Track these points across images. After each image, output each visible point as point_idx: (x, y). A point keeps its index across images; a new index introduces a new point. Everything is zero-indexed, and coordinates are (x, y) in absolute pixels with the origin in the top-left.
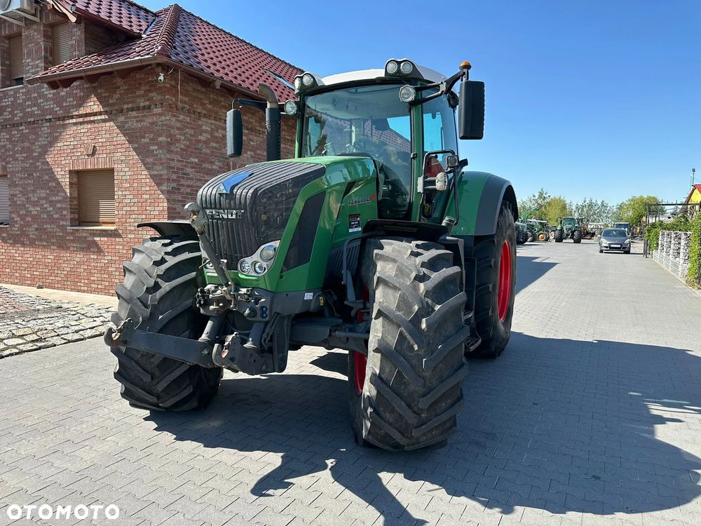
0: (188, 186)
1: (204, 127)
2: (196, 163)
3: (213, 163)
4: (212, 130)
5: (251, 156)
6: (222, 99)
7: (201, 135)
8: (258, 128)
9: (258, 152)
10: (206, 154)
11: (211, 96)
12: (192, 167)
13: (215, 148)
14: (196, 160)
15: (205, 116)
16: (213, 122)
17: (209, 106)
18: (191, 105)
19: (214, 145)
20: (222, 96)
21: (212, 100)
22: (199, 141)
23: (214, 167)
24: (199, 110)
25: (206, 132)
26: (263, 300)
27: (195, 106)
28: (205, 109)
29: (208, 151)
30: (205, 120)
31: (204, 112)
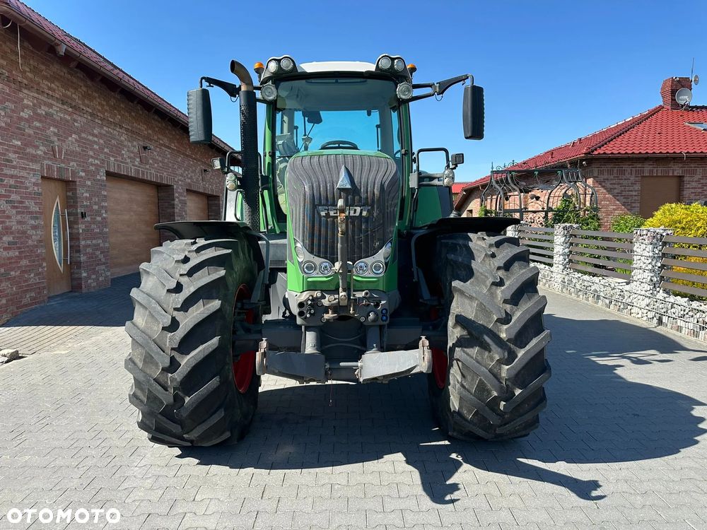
0: (12, 176)
1: (25, 101)
2: (19, 148)
3: (37, 147)
4: (34, 105)
5: (76, 140)
6: (43, 67)
7: (23, 111)
8: (81, 106)
9: (83, 135)
10: (30, 136)
11: (31, 62)
12: (15, 152)
13: (37, 128)
14: (19, 143)
15: (27, 87)
16: (36, 95)
17: (29, 75)
18: (10, 72)
19: (38, 124)
20: (43, 64)
21: (32, 67)
22: (21, 119)
23: (39, 152)
24: (19, 79)
25: (27, 107)
26: (383, 302)
27: (14, 72)
28: (26, 78)
29: (31, 132)
30: (26, 91)
31: (25, 81)
